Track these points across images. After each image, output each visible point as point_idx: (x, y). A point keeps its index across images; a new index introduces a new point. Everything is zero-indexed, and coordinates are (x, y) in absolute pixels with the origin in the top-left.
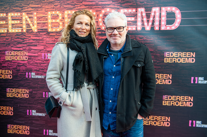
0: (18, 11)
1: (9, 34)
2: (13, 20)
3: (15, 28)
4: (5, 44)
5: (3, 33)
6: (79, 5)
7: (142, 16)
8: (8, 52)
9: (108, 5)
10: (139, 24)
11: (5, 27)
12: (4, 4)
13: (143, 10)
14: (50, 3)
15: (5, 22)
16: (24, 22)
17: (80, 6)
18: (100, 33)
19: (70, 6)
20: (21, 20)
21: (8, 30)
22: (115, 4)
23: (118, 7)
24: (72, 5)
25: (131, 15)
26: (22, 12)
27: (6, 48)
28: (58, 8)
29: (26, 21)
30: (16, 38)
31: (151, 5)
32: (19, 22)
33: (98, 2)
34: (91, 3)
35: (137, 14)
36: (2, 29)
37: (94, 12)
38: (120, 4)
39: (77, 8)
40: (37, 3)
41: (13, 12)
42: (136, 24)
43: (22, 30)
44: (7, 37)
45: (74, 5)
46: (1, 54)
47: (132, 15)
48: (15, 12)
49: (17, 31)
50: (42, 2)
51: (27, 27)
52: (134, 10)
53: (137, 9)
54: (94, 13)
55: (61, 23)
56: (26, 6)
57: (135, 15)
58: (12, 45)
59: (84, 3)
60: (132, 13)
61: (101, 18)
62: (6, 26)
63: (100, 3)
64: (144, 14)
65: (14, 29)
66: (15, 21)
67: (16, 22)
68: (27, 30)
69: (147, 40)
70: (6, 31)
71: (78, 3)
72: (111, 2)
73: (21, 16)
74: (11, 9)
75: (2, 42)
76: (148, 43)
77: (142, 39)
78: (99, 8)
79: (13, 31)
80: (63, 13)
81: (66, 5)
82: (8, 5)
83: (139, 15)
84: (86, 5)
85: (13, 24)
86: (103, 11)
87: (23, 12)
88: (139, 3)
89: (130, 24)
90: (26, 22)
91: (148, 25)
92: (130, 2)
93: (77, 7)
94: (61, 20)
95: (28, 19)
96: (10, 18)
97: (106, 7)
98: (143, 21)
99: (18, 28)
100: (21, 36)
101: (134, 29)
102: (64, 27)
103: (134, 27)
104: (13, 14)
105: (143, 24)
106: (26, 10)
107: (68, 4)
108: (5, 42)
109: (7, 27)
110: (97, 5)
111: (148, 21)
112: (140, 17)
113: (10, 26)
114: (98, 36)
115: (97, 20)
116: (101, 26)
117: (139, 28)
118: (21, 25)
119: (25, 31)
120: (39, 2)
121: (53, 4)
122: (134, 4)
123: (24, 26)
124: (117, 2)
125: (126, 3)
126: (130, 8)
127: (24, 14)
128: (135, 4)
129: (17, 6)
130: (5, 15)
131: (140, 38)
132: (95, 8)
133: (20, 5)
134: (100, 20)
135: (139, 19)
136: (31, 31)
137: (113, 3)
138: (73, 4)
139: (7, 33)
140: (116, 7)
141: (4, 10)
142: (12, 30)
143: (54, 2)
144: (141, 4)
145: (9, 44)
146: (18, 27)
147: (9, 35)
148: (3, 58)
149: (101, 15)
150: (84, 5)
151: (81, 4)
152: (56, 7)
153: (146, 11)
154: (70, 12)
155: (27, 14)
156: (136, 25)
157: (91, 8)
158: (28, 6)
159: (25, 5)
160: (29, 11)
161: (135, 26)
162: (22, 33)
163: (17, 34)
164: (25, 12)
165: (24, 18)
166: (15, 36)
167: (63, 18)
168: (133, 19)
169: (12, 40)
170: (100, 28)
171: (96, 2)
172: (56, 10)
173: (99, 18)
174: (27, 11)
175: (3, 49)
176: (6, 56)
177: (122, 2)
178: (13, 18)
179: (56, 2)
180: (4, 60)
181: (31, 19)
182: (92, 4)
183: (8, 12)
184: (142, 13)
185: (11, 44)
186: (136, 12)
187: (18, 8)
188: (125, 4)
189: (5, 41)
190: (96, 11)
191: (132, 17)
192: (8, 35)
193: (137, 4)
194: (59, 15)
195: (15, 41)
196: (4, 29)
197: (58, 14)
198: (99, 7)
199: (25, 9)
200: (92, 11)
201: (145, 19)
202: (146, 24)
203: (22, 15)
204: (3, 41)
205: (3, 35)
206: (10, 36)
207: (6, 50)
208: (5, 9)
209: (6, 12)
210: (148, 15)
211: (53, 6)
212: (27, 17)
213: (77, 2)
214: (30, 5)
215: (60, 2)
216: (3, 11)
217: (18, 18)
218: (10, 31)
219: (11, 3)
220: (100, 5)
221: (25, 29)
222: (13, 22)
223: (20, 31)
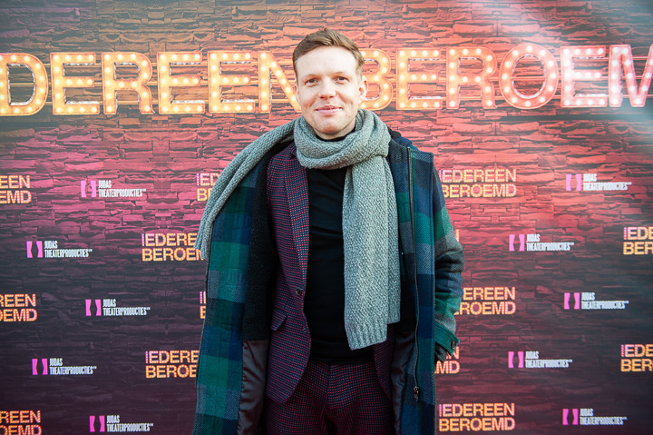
0: (241, 47)
1: (211, 118)
2: (225, 73)
3: (233, 98)
4: (195, 149)
5: (190, 116)
6: (444, 34)
7: (622, 66)
8: (204, 177)
9: (529, 35)
10: (615, 88)
11: (197, 97)
12: (197, 22)
13: (625, 50)
14: (353, 26)
15: (195, 81)
16: (264, 82)
17: (447, 36)
18: (504, 114)
19: (415, 35)
20: (253, 73)
21: (207, 107)
22: (549, 33)
23: (557, 41)
24: (420, 32)
25: (590, 65)
26: (256, 50)
27: (200, 163)
28: (378, 40)
29: (272, 77)
30: (235, 132)
31: (647, 36)
32: (246, 80)
33: (499, 25)
34: (479, 29)
35: (607, 62)
36: (186, 102)
37: (488, 54)
38: (560, 34)
39: (435, 42)
40: (309, 24)
41: (227, 49)
42: (607, 89)
43: (257, 105)
44: (205, 129)
45: (428, 33)
46: (182, 184)
47: (595, 65)
48: (234, 49)
49: (238, 109)
50: (325, 22)
51: (274, 97)
52: (601, 51)
53: (608, 48)
54: (489, 58)
55: (386, 86)
56: (271, 31)
57: (603, 65)
58: (220, 154)
59: (457, 28)
60: (595, 58)
61: (509, 71)
62: (201, 91)
63: (507, 29)
64: (628, 63)
65: (228, 101)
66: (232, 76)
67: (236, 80)
68: (274, 105)
69: (638, 134)
70: (200, 109)
71: (441, 28)
72: (536, 27)
73: (255, 63)
74: (219, 39)
75: (186, 145)
76: (641, 143)
77: (624, 132)
78: (503, 42)
79: (226, 108)
80: (393, 55)
81: (401, 31)
82: (211, 27)
83: (614, 63)
84: (464, 35)
85: (224, 88)
86: (515, 53)
87: (260, 49)
88: (614, 31)
89: (591, 89)
90: (270, 82)
91: (638, 91)
92: (591, 29)
93: (436, 39)
94: (386, 78)
95: (279, 73)
96: (214, 68)
97: (523, 41)
98: (623, 81)
99: (242, 101)
100: (252, 124)
101: (602, 103)
102: (395, 96)
103: (601, 98)
104: (225, 56)
105: (625, 91)
106: (273, 43)
107: (410, 30)
108: (194, 145)
109: (206, 97)
110: (497, 33)
111: (638, 82)
112: (618, 71)
113: (215, 94)
114: (498, 123)
115: (495, 79)
116: (508, 96)
117: (616, 102)
118: (253, 91)
119: (265, 108)
120: (315, 20)
121: (361, 28)
122: (602, 33)
123: (265, 95)
124: (551, 28)
125: (580, 30)
126: (588, 44)
127: (263, 55)
128: (605, 34)
129: (240, 32)
130: (197, 57)
131: (619, 128)
132: (492, 42)
133: (251, 28)
134: (505, 77)
135: (614, 76)
136: (287, 108)
137: (543, 30)
138: (425, 29)
139: (204, 115)
140: (550, 40)
141: (193, 42)
142: (222, 106)
143: (366, 23)
144: (621, 34)
145: (210, 151)
146: (244, 97)
147: (212, 121)
148: (189, 196)
149: (508, 64)
150: (459, 34)
151: (450, 30)
152: (372, 38)
153: (634, 53)
154: (413, 53)
155: (276, 56)
156: (607, 93)
157: (480, 44)
158: (280, 33)
159: (268, 28)
160: (283, 48)
161: (603, 95)
162: (257, 116)
163: (239, 119)
164: (268, 48)
165: (264, 69)
166: (234, 123)
167: (394, 71)
168: (597, 75)
169: (222, 138)
170: (504, 101)
171: (495, 25)
172: (370, 46)
173: (502, 72)
174: (275, 47)
175: (187, 168)
176: (200, 187)
177: (567, 27)
178: (227, 69)
179: (371, 21)
180: (192, 201)
181: (286, 72)
182: (483, 32)
183: (210, 49)
184: (622, 58)
185: (216, 150)
186: (607, 55)
187: (246, 37)
188: (576, 34)
189: (196, 141)
190: (495, 52)
191: (595, 71)
192: (206, 122)
193: (609, 34)
194: (380, 62)
195: (231, 140)
196: (192, 102)
197: (378, 60)
198: (504, 39)
199: (267, 41)
200: (483, 52)
201: (630, 76)
202: (632, 89)
203: (257, 59)
204: (188, 141)
205: (189, 121)
206: (213, 125)
207: (200, 170)
208: (199, 40)
209: (200, 48)
210: (640, 64)
211: (362, 33)
212: (274, 65)
213: (438, 26)
214: (287, 30)
215: (384, 23)
216: (191, 47)
217: (242, 69)
218: (215, 108)
219: (219, 19)
220: (505, 35)
221: (266, 102)
222: (226, 81)
223: (250, 108)
